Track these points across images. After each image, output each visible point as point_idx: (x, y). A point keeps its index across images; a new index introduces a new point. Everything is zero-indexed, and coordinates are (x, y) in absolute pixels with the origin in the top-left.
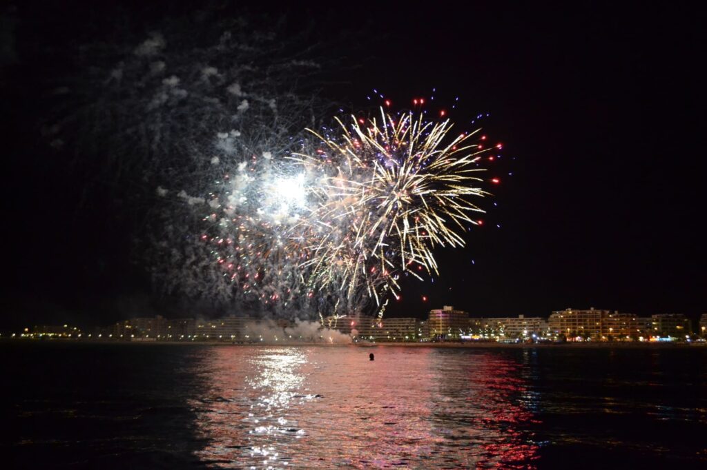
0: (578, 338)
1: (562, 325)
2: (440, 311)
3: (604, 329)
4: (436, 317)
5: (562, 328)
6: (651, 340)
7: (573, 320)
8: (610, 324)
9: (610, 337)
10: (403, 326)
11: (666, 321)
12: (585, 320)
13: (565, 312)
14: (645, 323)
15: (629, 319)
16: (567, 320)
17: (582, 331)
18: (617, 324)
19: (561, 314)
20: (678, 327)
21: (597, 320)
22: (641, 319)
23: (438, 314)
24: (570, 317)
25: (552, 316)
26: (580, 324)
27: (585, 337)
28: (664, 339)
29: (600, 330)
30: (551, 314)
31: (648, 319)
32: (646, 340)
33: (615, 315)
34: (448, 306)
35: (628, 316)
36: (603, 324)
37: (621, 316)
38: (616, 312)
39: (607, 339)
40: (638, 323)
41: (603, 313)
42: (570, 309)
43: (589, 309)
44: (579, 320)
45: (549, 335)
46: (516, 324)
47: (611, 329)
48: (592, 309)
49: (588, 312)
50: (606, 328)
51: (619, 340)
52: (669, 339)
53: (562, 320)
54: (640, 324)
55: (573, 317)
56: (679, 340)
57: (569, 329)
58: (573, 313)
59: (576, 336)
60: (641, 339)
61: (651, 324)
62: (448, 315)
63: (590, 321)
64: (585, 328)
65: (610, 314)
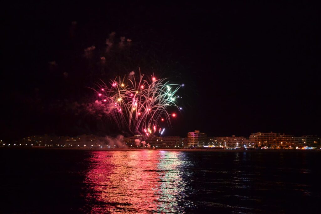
0: (265, 147)
1: (256, 140)
2: (193, 133)
3: (278, 143)
4: (191, 136)
5: (256, 142)
6: (303, 148)
7: (262, 138)
8: (281, 140)
9: (281, 147)
10: (173, 141)
11: (309, 139)
12: (268, 138)
13: (258, 134)
14: (298, 140)
15: (290, 138)
16: (259, 138)
17: (266, 144)
18: (284, 140)
19: (256, 135)
20: (315, 142)
21: (274, 138)
22: (296, 138)
23: (192, 135)
24: (260, 136)
25: (251, 136)
26: (265, 140)
27: (269, 147)
28: (309, 148)
29: (276, 143)
30: (251, 135)
31: (300, 138)
32: (299, 148)
33: (283, 135)
34: (197, 130)
35: (290, 136)
36: (277, 140)
37: (287, 136)
38: (284, 134)
39: (280, 148)
40: (295, 140)
41: (277, 134)
42: (260, 132)
43: (270, 133)
44: (265, 138)
45: (250, 145)
46: (231, 140)
47: (282, 143)
48: (271, 132)
49: (269, 134)
50: (279, 142)
51: (286, 148)
52: (311, 148)
53: (256, 138)
54: (296, 140)
55: (262, 136)
56: (317, 149)
57: (260, 143)
58: (262, 134)
59: (264, 146)
60: (297, 148)
61: (301, 140)
62: (197, 135)
63: (271, 138)
64: (268, 142)
65: (281, 135)
